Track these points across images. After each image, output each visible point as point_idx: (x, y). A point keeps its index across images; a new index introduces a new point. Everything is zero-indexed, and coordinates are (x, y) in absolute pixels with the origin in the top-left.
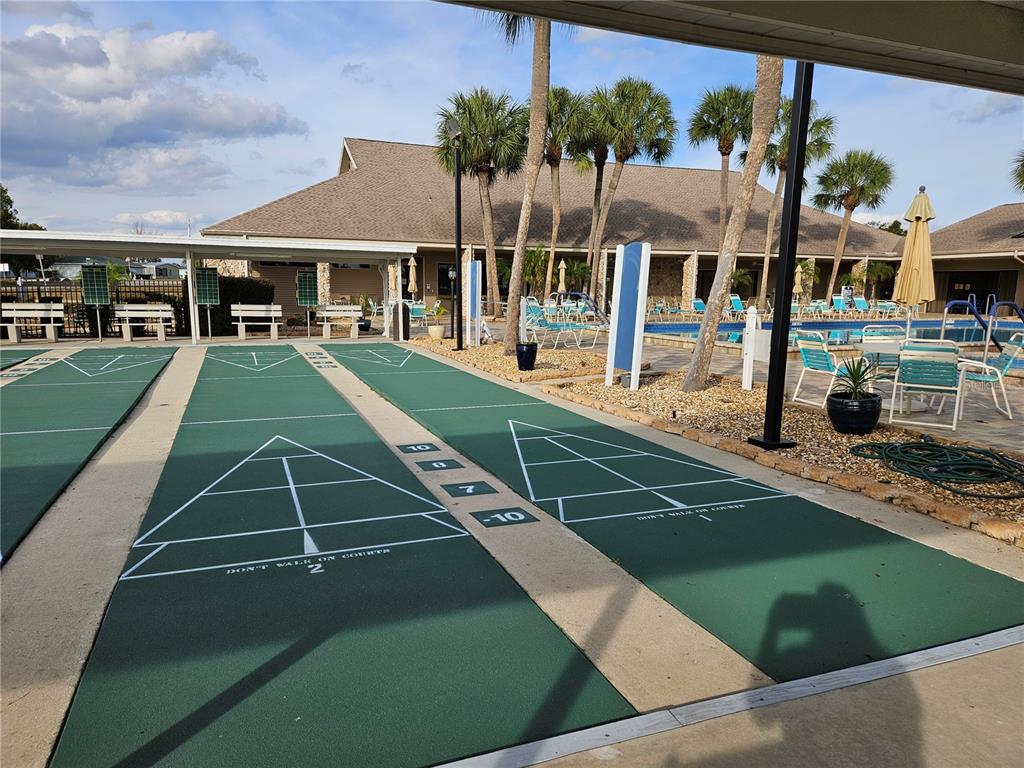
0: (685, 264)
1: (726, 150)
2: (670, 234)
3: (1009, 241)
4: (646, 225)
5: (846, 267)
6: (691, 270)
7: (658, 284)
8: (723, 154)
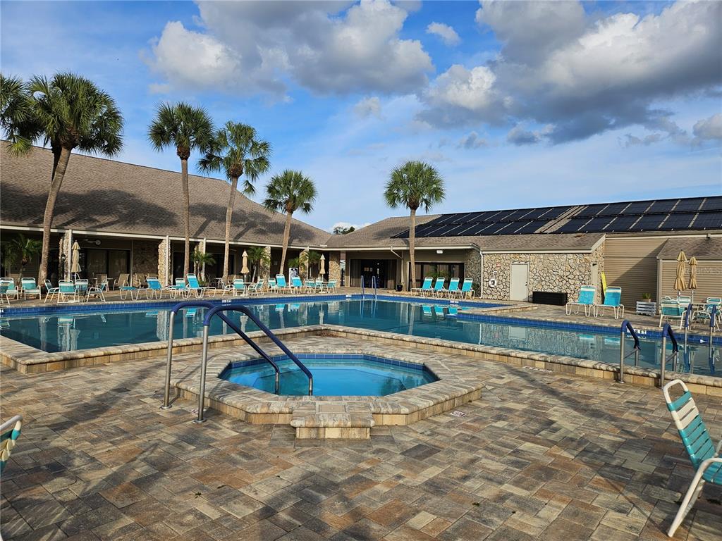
0: (159, 247)
1: (184, 155)
2: (146, 221)
3: (388, 240)
4: (125, 211)
5: (293, 254)
6: (164, 251)
7: (143, 263)
8: (182, 158)
